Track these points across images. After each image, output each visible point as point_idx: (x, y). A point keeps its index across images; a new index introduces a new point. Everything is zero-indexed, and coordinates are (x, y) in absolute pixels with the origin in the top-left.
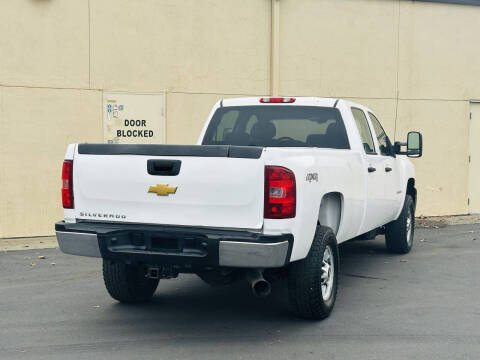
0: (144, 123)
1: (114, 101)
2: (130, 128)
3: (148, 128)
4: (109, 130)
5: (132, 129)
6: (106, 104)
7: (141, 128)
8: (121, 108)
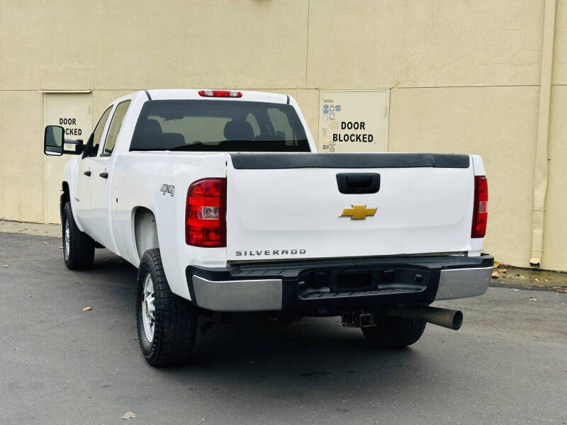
0: (362, 125)
1: (331, 101)
2: (346, 131)
3: (367, 131)
4: (325, 133)
5: (349, 132)
6: (322, 104)
7: (360, 132)
8: (338, 108)
